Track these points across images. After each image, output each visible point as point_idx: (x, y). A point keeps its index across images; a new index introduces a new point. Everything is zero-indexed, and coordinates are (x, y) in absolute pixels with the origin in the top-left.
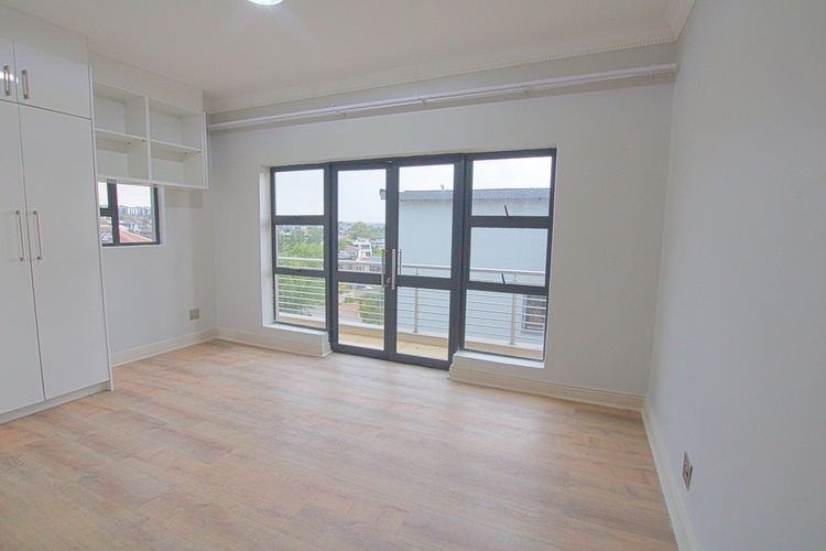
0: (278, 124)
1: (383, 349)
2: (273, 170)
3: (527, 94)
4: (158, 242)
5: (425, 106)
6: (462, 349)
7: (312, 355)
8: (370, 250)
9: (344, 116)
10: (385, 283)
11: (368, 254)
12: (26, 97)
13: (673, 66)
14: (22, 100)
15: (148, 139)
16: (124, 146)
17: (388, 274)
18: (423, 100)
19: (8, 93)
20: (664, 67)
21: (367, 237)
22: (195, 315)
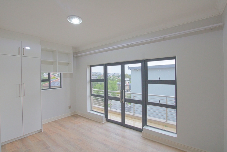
0: (91, 54)
1: (121, 122)
2: (91, 66)
3: (164, 39)
4: (61, 87)
5: (131, 46)
6: (146, 125)
7: (100, 122)
8: (129, 82)
9: (108, 50)
10: (121, 101)
11: (128, 82)
12: (23, 54)
13: (221, 24)
14: (22, 55)
15: (57, 61)
16: (52, 63)
17: (122, 98)
18: (130, 44)
19: (19, 54)
20: (218, 25)
21: (128, 78)
22: (70, 107)
